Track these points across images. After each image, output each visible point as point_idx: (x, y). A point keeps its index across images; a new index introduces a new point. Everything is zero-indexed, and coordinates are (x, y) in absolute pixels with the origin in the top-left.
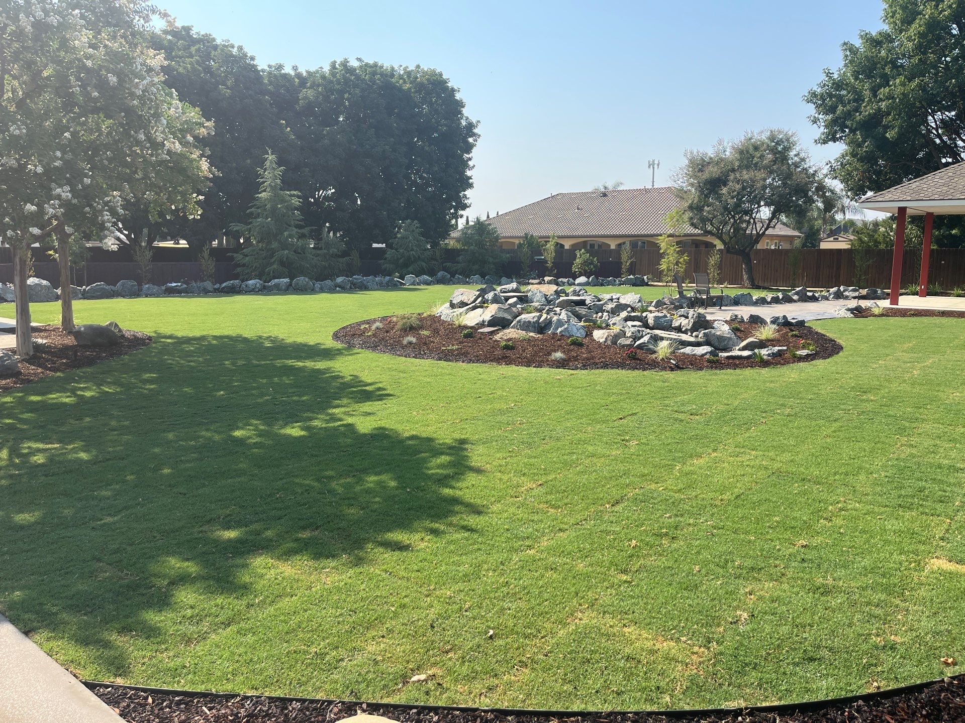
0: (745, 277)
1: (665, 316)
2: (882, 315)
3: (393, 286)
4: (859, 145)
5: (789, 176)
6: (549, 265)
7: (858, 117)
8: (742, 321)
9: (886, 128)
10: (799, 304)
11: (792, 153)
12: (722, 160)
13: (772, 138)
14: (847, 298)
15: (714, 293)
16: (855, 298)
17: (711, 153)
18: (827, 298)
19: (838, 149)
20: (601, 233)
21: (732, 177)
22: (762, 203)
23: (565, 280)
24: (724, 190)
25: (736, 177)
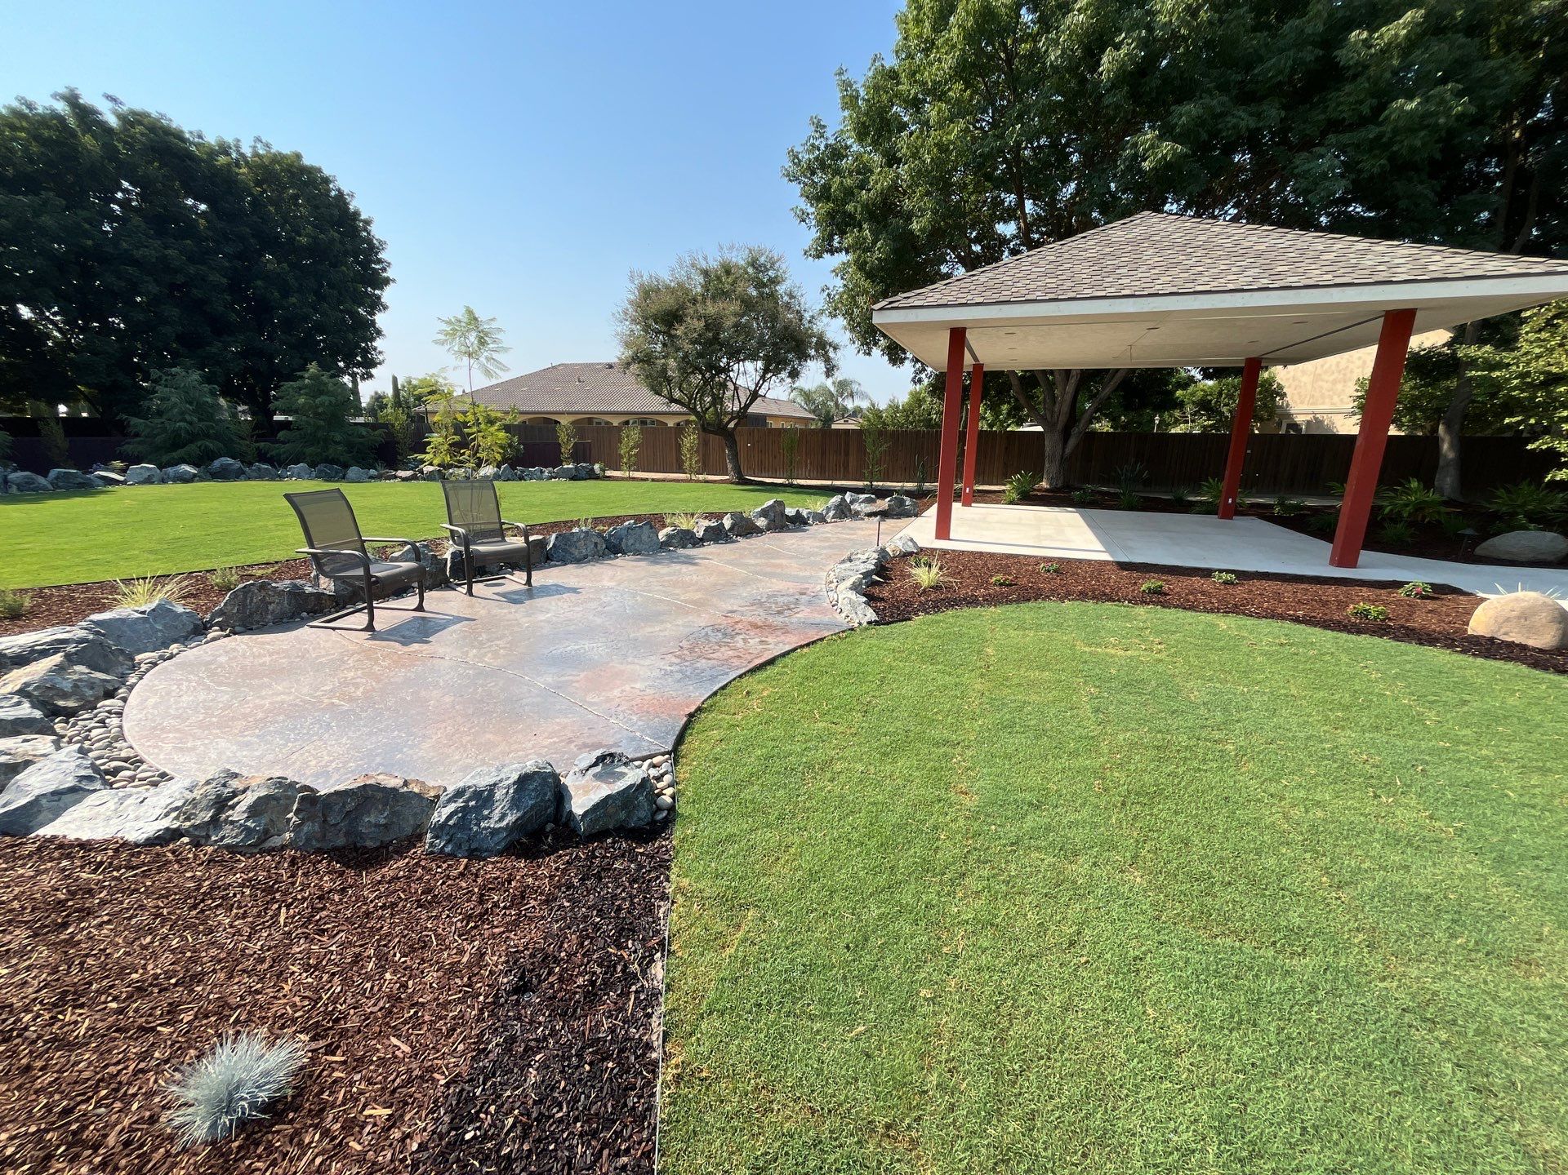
0: (729, 466)
4: (869, 251)
10: (767, 537)
11: (781, 288)
12: (681, 286)
14: (858, 517)
16: (871, 515)
17: (667, 278)
18: (821, 519)
19: (836, 266)
21: (691, 311)
22: (743, 356)
24: (680, 331)
25: (696, 311)
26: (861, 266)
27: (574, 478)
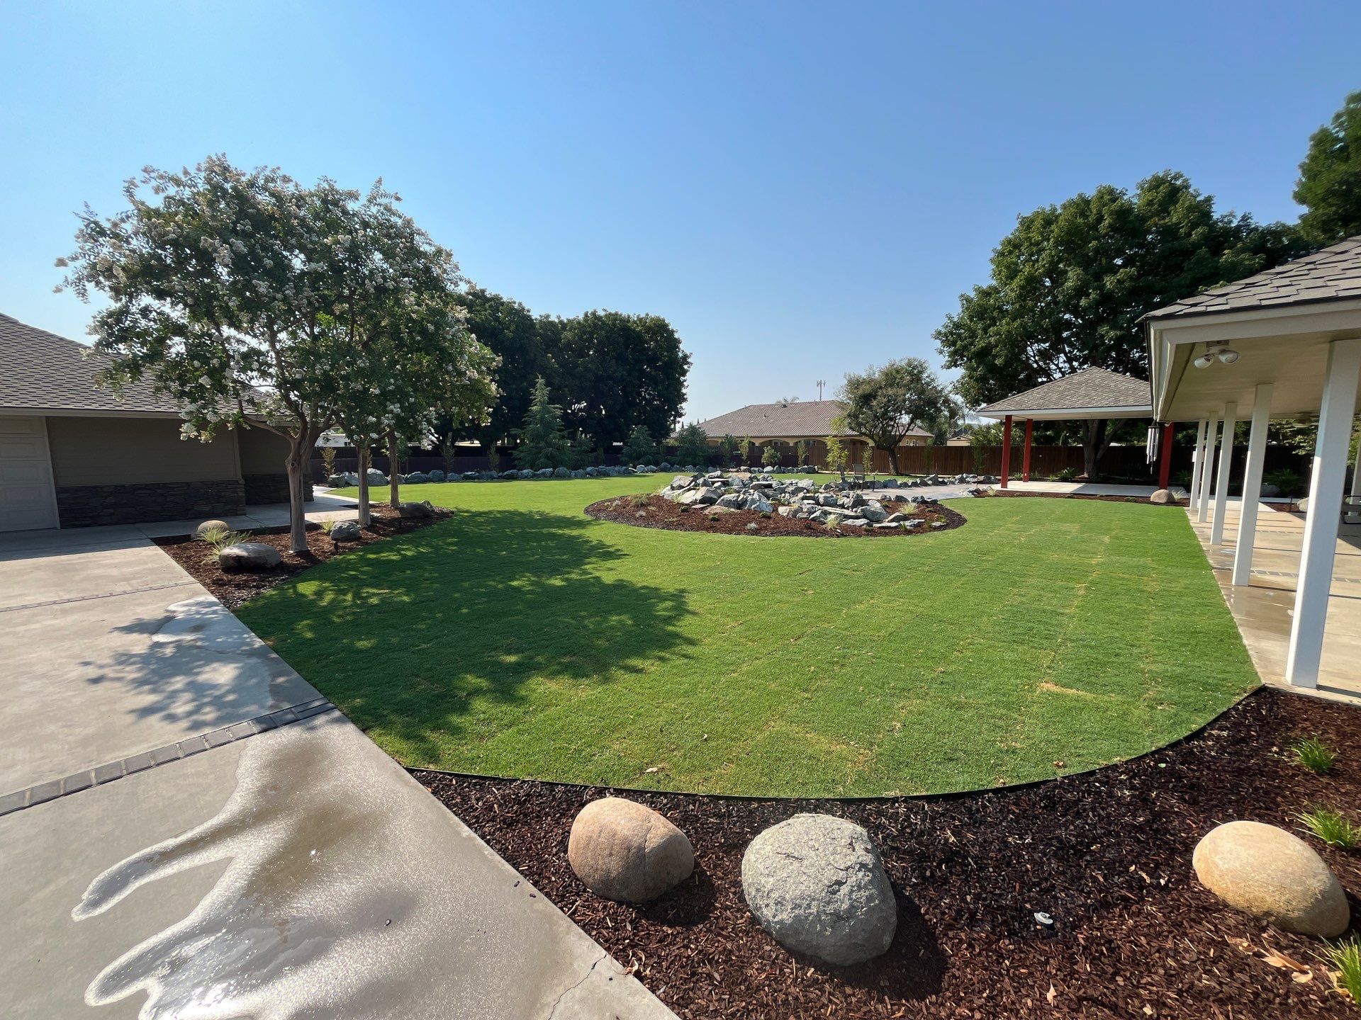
0: (891, 467)
1: (832, 496)
2: (995, 496)
3: (628, 474)
4: (975, 370)
5: (923, 392)
6: (745, 457)
7: (973, 349)
8: (890, 500)
9: (995, 357)
10: (933, 487)
11: (925, 375)
12: (872, 380)
13: (909, 364)
14: (968, 482)
15: (868, 479)
16: (974, 483)
17: (864, 375)
18: (953, 483)
19: (959, 373)
20: (784, 434)
21: (880, 393)
22: (903, 412)
23: (756, 469)
24: (874, 403)
25: (883, 393)
26: (971, 377)
27: (808, 473)
